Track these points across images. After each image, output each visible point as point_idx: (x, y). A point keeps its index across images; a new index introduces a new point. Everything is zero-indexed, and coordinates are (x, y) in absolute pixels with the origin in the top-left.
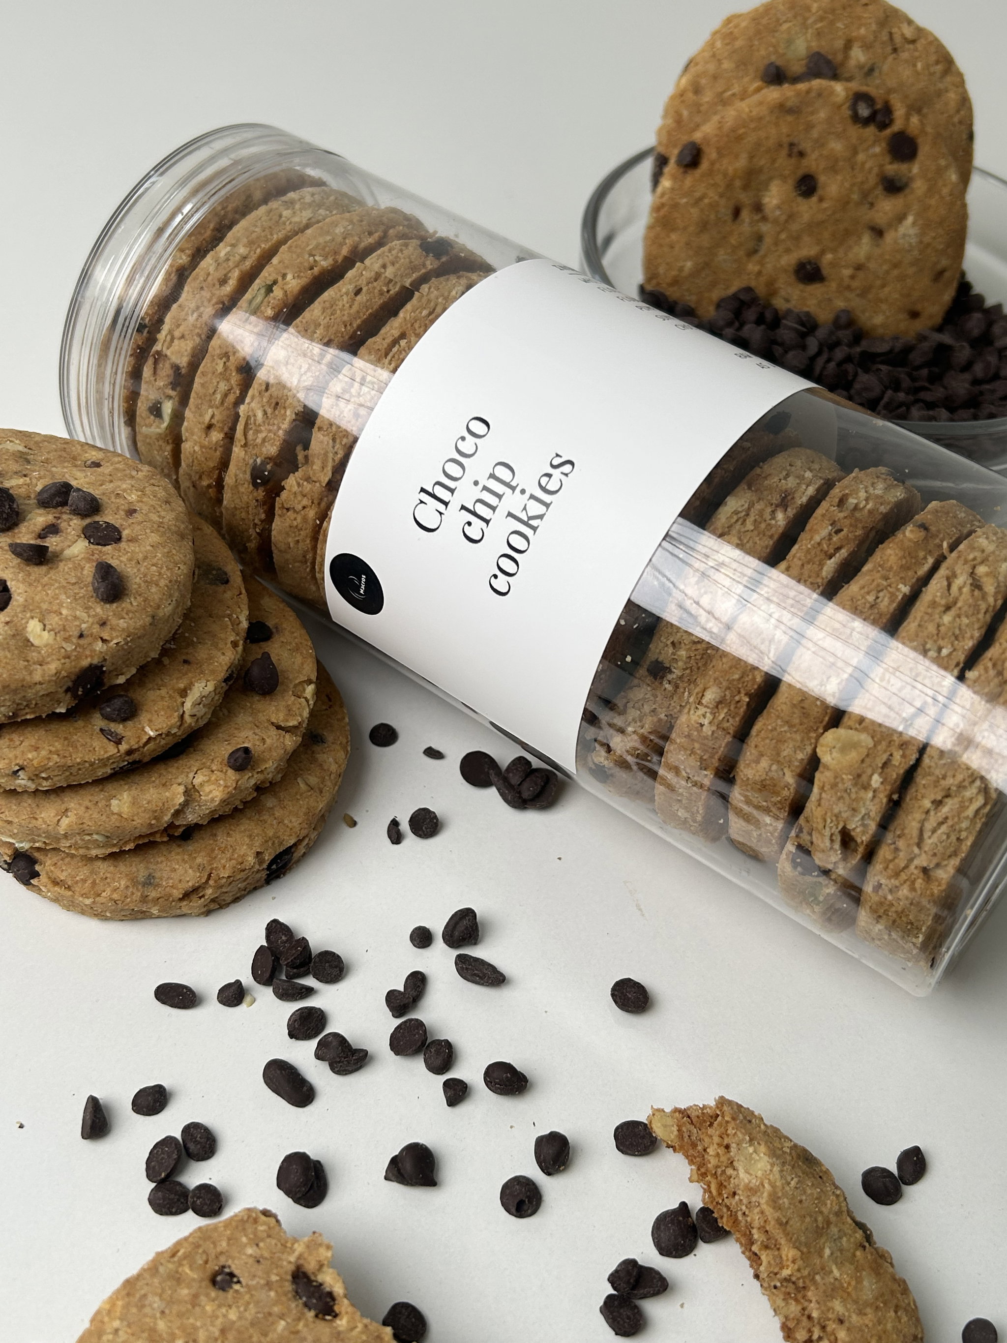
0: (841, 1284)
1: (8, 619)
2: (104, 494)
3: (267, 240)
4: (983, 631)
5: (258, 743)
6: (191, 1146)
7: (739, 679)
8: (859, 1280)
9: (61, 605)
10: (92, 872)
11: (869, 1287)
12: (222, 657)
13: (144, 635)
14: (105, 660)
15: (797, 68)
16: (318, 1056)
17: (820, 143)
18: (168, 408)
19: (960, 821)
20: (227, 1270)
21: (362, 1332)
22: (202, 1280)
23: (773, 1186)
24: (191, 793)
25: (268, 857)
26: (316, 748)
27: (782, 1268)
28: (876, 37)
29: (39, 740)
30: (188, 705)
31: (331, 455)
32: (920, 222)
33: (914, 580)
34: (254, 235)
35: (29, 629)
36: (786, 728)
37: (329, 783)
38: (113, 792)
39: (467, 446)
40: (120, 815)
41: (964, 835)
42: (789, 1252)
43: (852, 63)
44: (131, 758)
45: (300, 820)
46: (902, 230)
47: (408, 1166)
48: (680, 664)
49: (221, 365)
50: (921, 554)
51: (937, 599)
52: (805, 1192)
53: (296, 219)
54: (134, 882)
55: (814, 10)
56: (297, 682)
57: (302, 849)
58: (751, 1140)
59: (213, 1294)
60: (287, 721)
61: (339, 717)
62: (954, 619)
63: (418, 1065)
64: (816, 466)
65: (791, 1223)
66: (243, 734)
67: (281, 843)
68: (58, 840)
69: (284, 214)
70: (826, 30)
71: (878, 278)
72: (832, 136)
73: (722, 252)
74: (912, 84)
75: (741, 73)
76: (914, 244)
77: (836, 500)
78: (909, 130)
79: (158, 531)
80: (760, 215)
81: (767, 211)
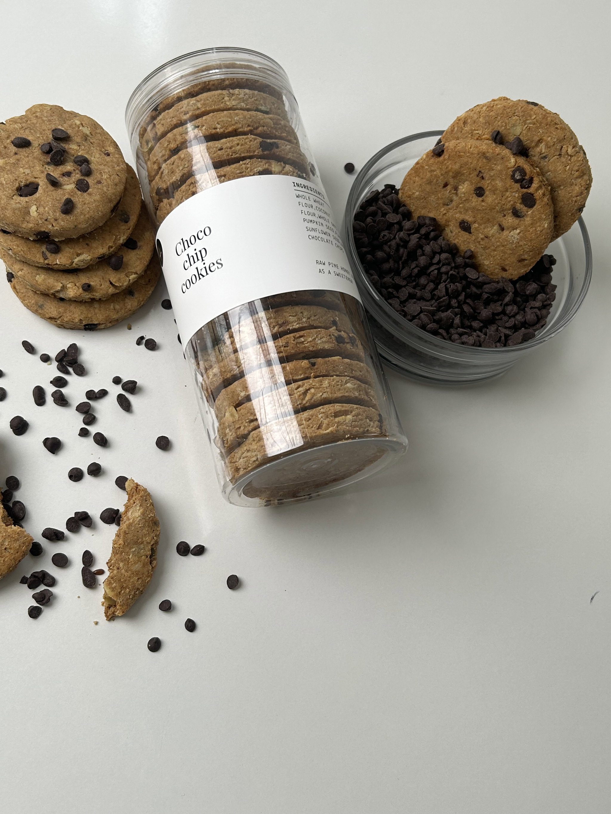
0: (129, 560)
1: (29, 200)
2: (97, 169)
3: (210, 107)
5: (98, 285)
9: (47, 205)
10: (26, 292)
11: (137, 567)
12: (101, 250)
13: (69, 231)
14: (52, 232)
16: (53, 394)
17: (492, 178)
23: (133, 521)
24: (64, 288)
25: (84, 323)
26: (128, 297)
28: (554, 145)
29: (20, 244)
30: (76, 260)
32: (521, 234)
34: (208, 102)
35: (32, 208)
37: (123, 311)
38: (40, 273)
39: (201, 235)
40: (37, 281)
42: (121, 542)
43: (538, 149)
44: (48, 266)
45: (103, 318)
46: (512, 233)
47: (49, 443)
49: (166, 145)
50: (300, 373)
52: (142, 530)
53: (228, 103)
54: (36, 303)
55: (533, 118)
56: (131, 271)
57: (102, 326)
58: (141, 506)
60: (116, 283)
63: (80, 417)
64: (313, 318)
65: (129, 534)
66: (96, 279)
67: (92, 321)
68: (18, 276)
69: (225, 98)
70: (533, 129)
71: (494, 246)
72: (499, 178)
73: (433, 197)
74: (560, 173)
75: (486, 127)
76: (515, 242)
77: (298, 336)
78: (534, 195)
79: (102, 195)
80: (455, 192)
81: (459, 192)
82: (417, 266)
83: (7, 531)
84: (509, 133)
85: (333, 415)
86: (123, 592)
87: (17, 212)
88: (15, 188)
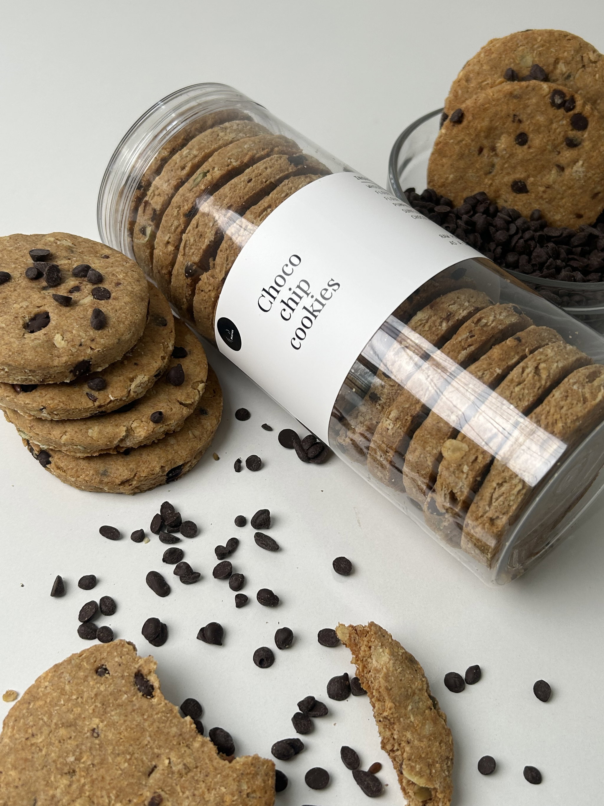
0: (413, 724)
1: (45, 332)
2: (106, 273)
3: (209, 148)
4: (535, 398)
5: (168, 410)
6: (103, 608)
7: (408, 408)
8: (423, 725)
9: (73, 328)
10: (77, 465)
11: (428, 728)
12: (155, 364)
13: (113, 348)
14: (91, 358)
15: (526, 72)
16: (175, 573)
17: (531, 116)
18: (149, 231)
19: (510, 496)
20: (104, 667)
21: (164, 706)
22: (91, 670)
23: (388, 670)
24: (130, 431)
25: (167, 469)
26: (202, 417)
27: (384, 712)
28: (573, 58)
29: (55, 394)
30: (133, 386)
31: (225, 265)
32: (586, 165)
33: (505, 367)
34: (202, 145)
35: (55, 339)
36: (429, 436)
37: (205, 436)
38: (91, 426)
39: (288, 270)
40: (92, 437)
41: (512, 503)
42: (389, 704)
43: (558, 71)
44: (100, 410)
45: (187, 453)
46: (575, 168)
47: (208, 633)
48: (385, 396)
49: (176, 212)
50: (513, 354)
51: (514, 378)
52: (404, 676)
53: (226, 138)
54: (97, 472)
55: (539, 41)
56: (195, 381)
57: (187, 468)
58: (382, 646)
59: (95, 677)
60: (186, 401)
61: (218, 402)
62: (521, 390)
63: (225, 585)
64: (473, 300)
65: (393, 689)
66: (161, 405)
67: (175, 463)
68: (61, 446)
69: (220, 135)
70: (544, 52)
71: (560, 193)
72: (539, 113)
73: (471, 171)
74: (592, 86)
75: (493, 73)
76: (582, 177)
77: (476, 320)
78: (584, 113)
79: (130, 295)
80: (494, 153)
81: (498, 151)
82: (497, 246)
83: (236, 769)
84: (521, 68)
85: (587, 380)
86: (434, 771)
87: (39, 349)
88: (20, 326)
